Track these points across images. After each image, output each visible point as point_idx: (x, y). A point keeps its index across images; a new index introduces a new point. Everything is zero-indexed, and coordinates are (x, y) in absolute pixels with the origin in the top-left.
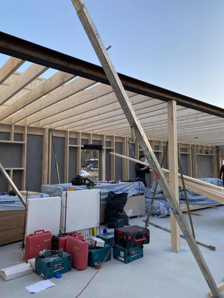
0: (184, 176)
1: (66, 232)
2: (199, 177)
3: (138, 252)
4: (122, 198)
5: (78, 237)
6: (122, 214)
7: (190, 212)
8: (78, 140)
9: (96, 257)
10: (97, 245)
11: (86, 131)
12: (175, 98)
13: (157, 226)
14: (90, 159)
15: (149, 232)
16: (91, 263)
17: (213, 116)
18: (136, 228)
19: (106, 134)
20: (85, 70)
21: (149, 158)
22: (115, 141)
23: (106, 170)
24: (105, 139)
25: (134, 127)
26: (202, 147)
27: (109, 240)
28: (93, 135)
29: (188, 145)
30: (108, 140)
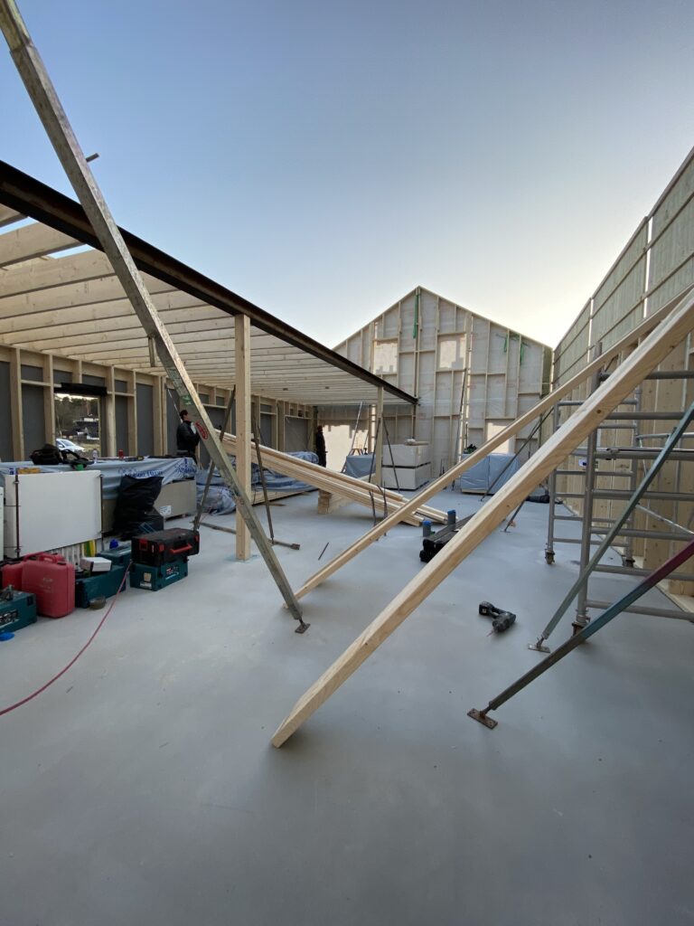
0: (260, 446)
1: (21, 555)
2: (286, 451)
3: (178, 570)
4: (152, 486)
5: (51, 560)
6: (151, 514)
7: (267, 503)
8: (45, 371)
9: (92, 591)
10: (94, 570)
11: (64, 352)
12: (249, 313)
13: (215, 528)
14: (83, 419)
15: (198, 535)
16: (83, 600)
17: (308, 355)
18: (175, 532)
19: (116, 366)
20: (47, 208)
21: (187, 401)
22: (135, 381)
23: (117, 437)
24: (113, 376)
25: (155, 338)
26: (294, 405)
27: (122, 558)
28: (84, 363)
29: (273, 401)
30: (121, 378)
